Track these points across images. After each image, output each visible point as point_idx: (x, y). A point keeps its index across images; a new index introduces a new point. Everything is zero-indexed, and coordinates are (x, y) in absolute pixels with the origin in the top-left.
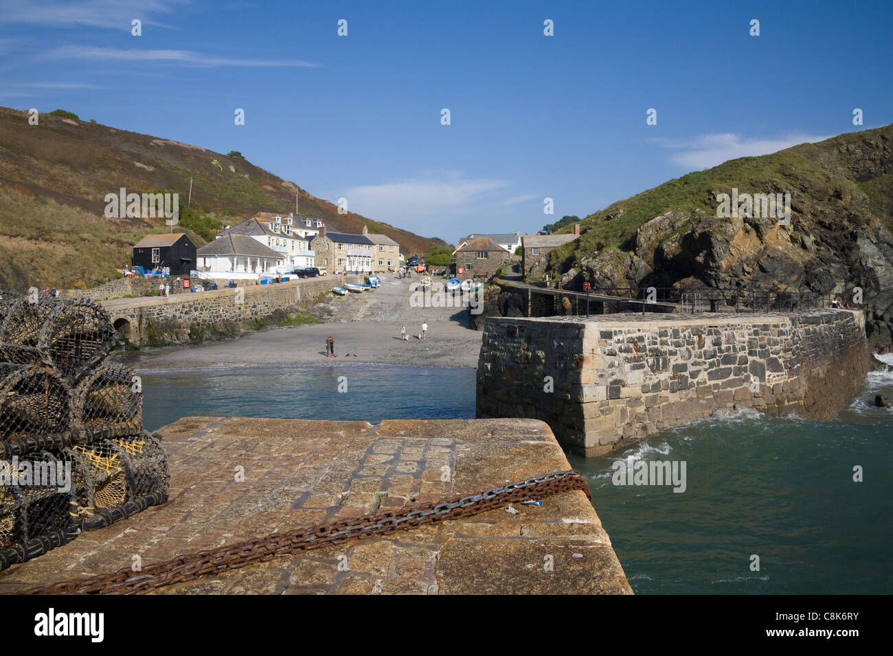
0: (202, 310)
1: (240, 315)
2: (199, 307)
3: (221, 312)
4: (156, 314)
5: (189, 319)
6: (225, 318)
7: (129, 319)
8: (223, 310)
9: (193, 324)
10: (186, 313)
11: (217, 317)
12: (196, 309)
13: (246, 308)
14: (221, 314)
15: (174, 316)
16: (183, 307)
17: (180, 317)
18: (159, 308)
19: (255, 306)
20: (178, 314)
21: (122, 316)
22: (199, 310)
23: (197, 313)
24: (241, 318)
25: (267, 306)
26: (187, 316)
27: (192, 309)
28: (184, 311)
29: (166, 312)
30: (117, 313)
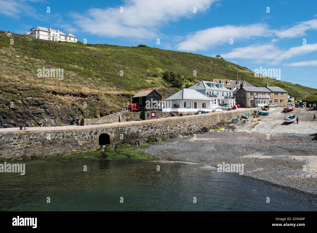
0: (156, 128)
1: (180, 131)
2: (154, 127)
3: (168, 129)
4: (126, 131)
5: (147, 133)
6: (171, 132)
7: (109, 134)
8: (169, 128)
9: (149, 136)
10: (146, 130)
11: (165, 132)
12: (152, 128)
13: (184, 127)
14: (168, 130)
15: (138, 132)
16: (144, 127)
17: (142, 132)
18: (128, 127)
19: (190, 126)
20: (140, 131)
21: (105, 132)
22: (154, 128)
23: (153, 130)
24: (182, 132)
25: (198, 126)
26: (146, 132)
27: (150, 128)
28: (144, 129)
29: (133, 130)
30: (101, 131)
